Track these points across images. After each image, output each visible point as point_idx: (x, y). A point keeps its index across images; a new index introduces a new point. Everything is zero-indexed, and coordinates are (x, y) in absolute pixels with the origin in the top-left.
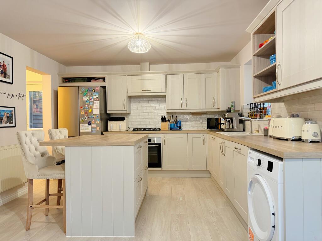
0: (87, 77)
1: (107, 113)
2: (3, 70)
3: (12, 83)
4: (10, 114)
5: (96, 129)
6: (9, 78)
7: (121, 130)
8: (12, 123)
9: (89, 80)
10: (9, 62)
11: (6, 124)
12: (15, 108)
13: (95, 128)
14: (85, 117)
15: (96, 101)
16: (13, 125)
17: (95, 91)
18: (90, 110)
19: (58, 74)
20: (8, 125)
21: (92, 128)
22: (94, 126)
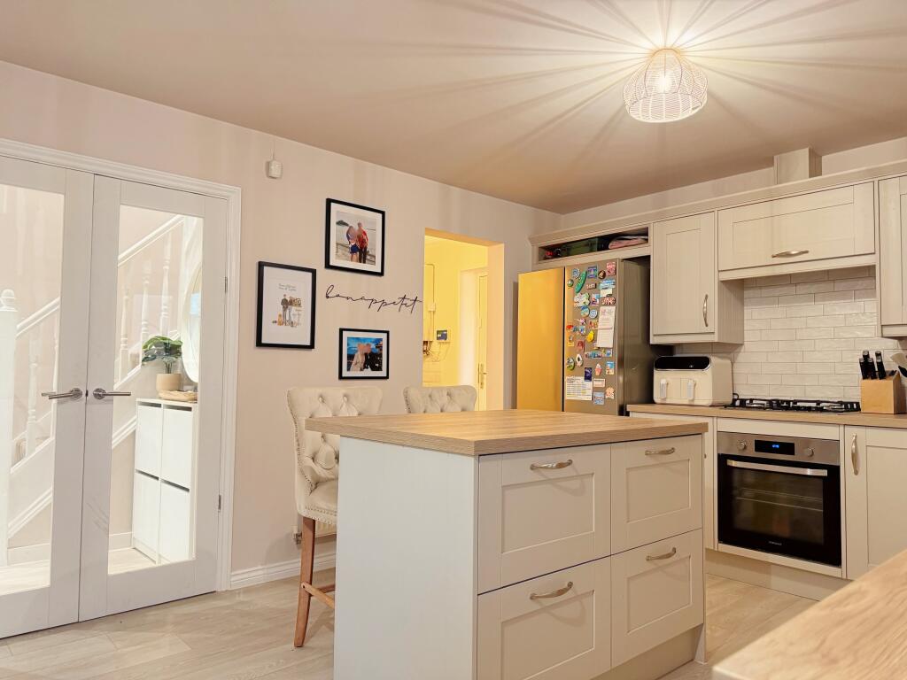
0: (598, 237)
1: (651, 343)
2: (358, 244)
3: (381, 274)
4: (373, 346)
5: (605, 393)
6: (374, 262)
7: (696, 403)
8: (379, 369)
9: (603, 243)
10: (374, 223)
11: (361, 370)
12: (388, 332)
13: (603, 390)
14: (578, 355)
15: (606, 305)
16: (383, 373)
17: (604, 275)
18: (591, 335)
19: (529, 239)
20: (368, 372)
21: (595, 389)
22: (600, 383)
